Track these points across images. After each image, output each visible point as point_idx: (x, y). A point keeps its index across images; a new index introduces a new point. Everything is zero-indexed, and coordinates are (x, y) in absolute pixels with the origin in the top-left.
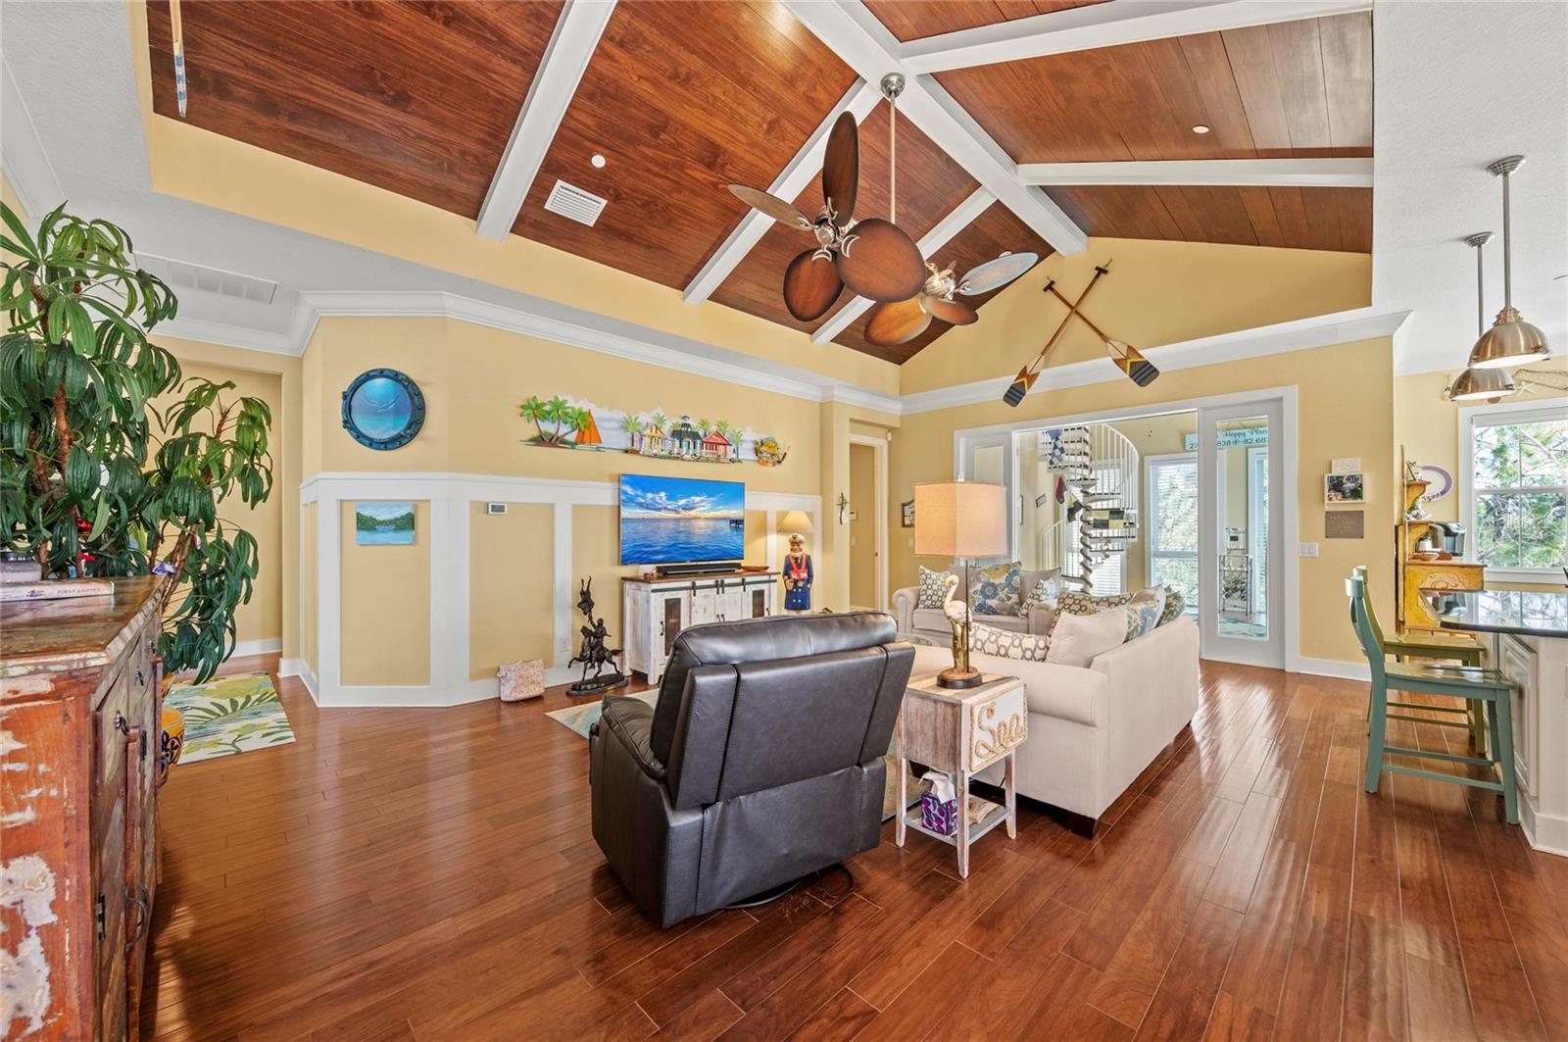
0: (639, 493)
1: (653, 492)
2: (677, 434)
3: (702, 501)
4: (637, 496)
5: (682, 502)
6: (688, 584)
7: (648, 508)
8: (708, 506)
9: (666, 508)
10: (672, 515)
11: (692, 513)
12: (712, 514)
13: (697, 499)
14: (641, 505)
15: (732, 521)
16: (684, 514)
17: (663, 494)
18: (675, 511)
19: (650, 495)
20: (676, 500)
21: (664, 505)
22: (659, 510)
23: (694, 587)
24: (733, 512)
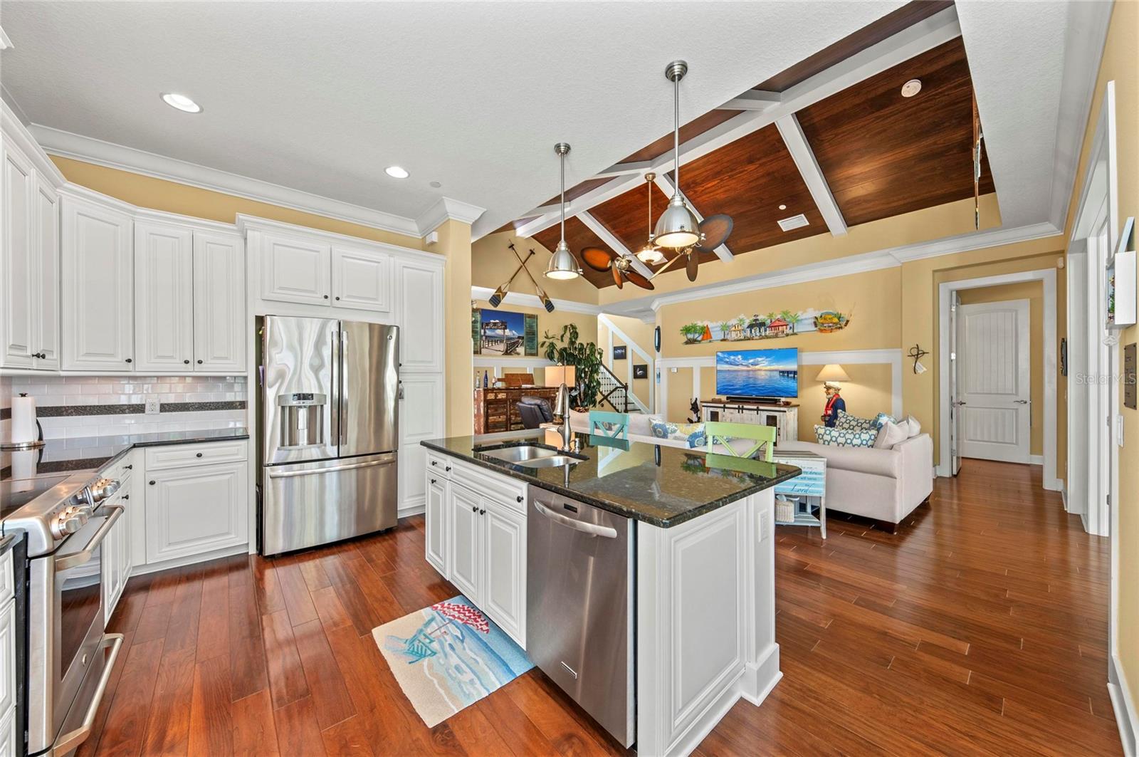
0: (726, 356)
1: (734, 356)
2: (751, 326)
3: (763, 360)
4: (725, 358)
5: (751, 361)
6: (755, 407)
7: (731, 364)
8: (767, 363)
9: (742, 365)
10: (745, 368)
11: (757, 367)
12: (769, 368)
13: (760, 359)
14: (727, 363)
15: (780, 372)
16: (752, 368)
17: (740, 357)
18: (747, 366)
19: (732, 357)
20: (748, 360)
21: (741, 363)
22: (738, 365)
23: (758, 410)
24: (781, 367)
